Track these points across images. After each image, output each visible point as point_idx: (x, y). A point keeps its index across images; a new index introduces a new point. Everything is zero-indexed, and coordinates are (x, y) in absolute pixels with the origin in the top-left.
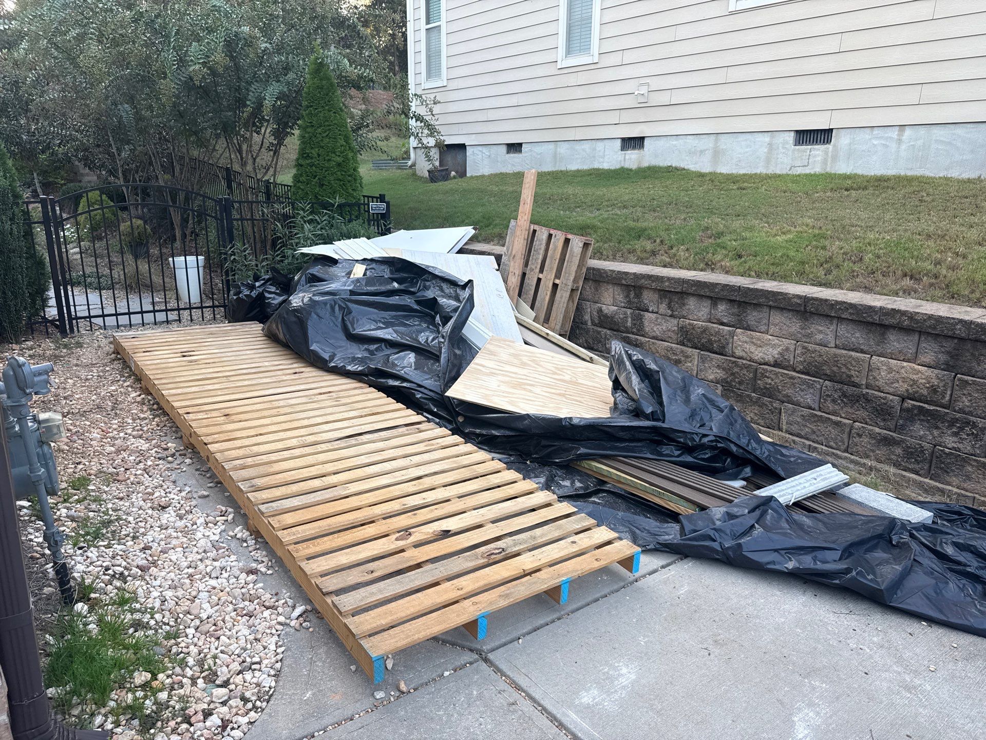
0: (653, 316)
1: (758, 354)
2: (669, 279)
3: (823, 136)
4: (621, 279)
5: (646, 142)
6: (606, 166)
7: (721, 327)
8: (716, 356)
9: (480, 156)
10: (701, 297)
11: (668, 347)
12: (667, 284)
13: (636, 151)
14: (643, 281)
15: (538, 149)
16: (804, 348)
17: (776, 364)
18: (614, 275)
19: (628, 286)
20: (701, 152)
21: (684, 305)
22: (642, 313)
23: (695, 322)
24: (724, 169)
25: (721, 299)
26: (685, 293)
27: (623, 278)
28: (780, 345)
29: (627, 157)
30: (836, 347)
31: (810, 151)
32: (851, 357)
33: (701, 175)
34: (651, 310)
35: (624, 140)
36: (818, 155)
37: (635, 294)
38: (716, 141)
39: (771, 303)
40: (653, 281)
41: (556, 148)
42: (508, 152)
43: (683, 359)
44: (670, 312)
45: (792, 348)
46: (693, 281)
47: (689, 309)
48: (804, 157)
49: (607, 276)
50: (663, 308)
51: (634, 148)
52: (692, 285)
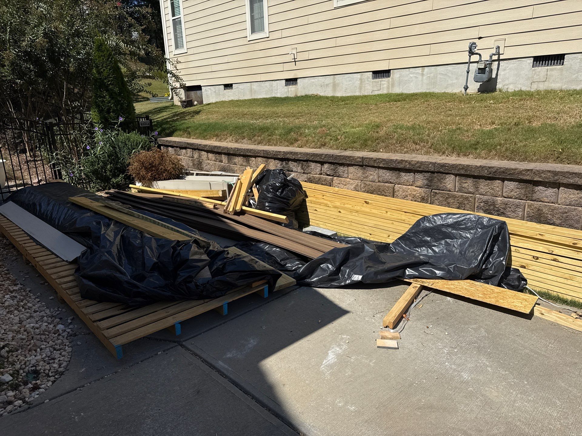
2: (301, 153)
3: (386, 73)
5: (299, 81)
6: (279, 95)
7: (327, 177)
9: (210, 92)
10: (316, 162)
12: (299, 156)
13: (294, 86)
14: (288, 155)
15: (241, 86)
16: (365, 184)
18: (274, 153)
19: (282, 159)
20: (327, 85)
21: (309, 166)
22: (290, 172)
23: (315, 175)
24: (339, 94)
25: (326, 163)
26: (309, 160)
27: (278, 155)
28: (354, 184)
29: (289, 90)
30: (379, 182)
31: (381, 82)
32: (385, 186)
33: (327, 98)
34: (294, 171)
35: (287, 80)
36: (385, 84)
37: (286, 163)
38: (334, 78)
39: (348, 162)
40: (293, 155)
41: (251, 86)
42: (225, 89)
44: (303, 171)
45: (360, 184)
46: (311, 153)
47: (311, 169)
48: (378, 85)
50: (299, 169)
51: (293, 84)
52: (311, 156)
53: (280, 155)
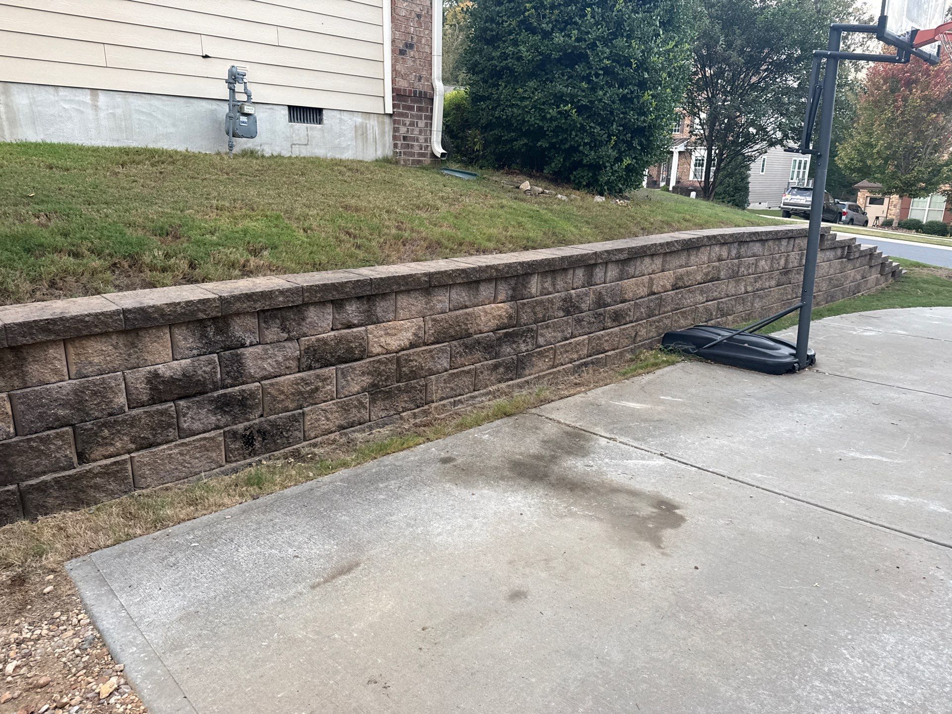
0: (259, 349)
1: (394, 343)
4: (193, 313)
8: (357, 363)
11: (296, 379)
17: (412, 345)
21: (303, 320)
28: (413, 326)
37: (216, 328)
43: (320, 384)
44: (285, 335)
46: (316, 286)
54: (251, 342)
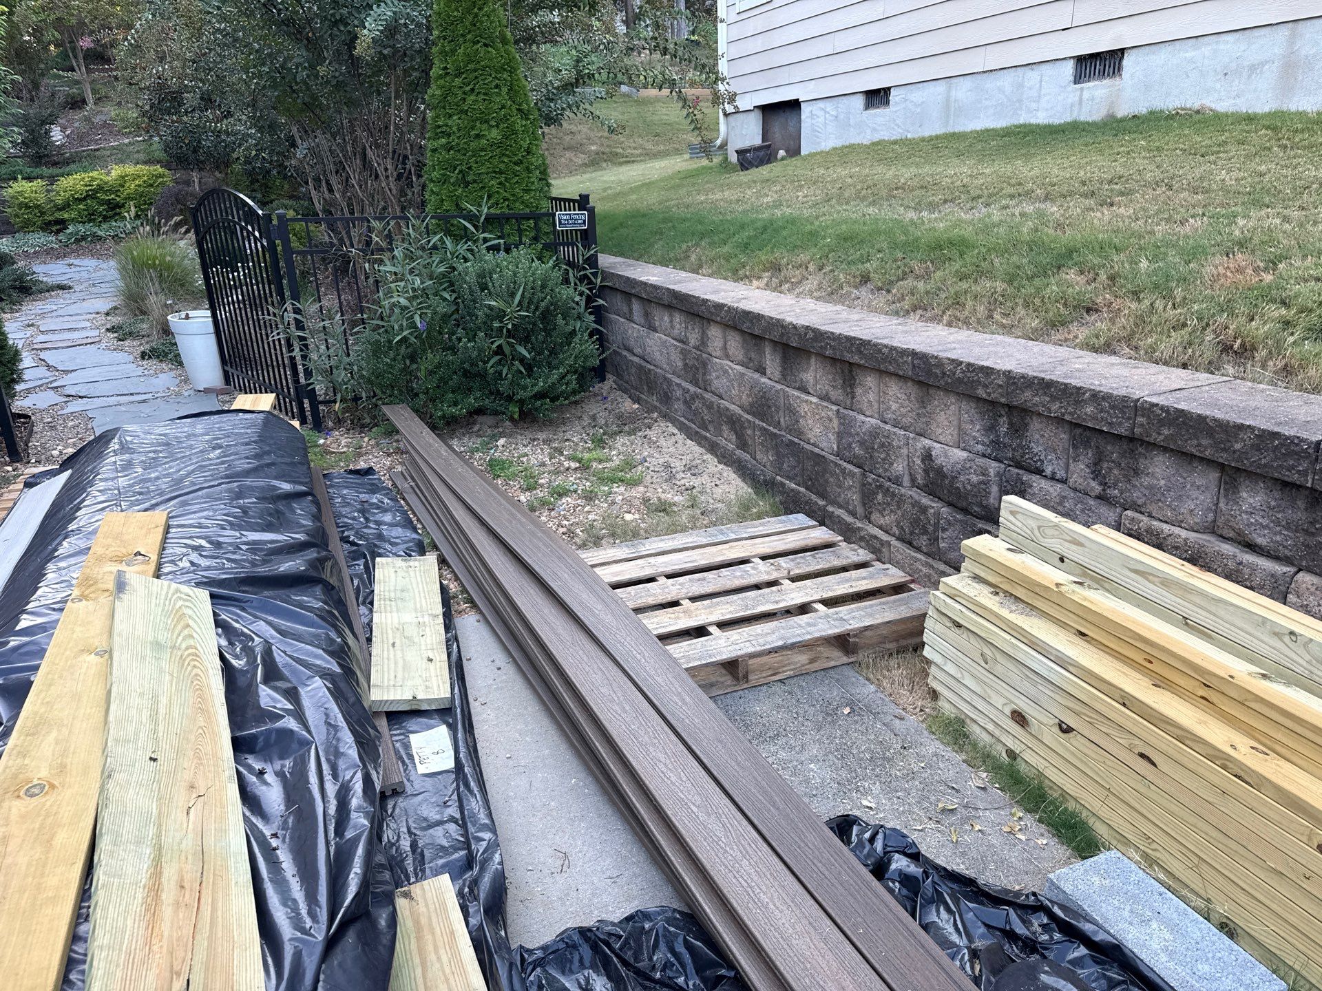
0: (1052, 490)
2: (1097, 396)
4: (974, 384)
5: (1127, 61)
6: (1041, 118)
9: (821, 119)
10: (1187, 458)
12: (1089, 409)
13: (1107, 82)
14: (1028, 394)
15: (917, 95)
18: (958, 374)
19: (993, 403)
20: (1253, 68)
21: (1137, 472)
22: (1026, 476)
23: (1165, 526)
24: (1308, 103)
25: (1253, 476)
26: (1143, 442)
27: (979, 382)
29: (1087, 95)
33: (1250, 118)
34: (1048, 470)
35: (1080, 60)
37: (1011, 424)
38: (1291, 41)
40: (1054, 398)
41: (948, 91)
42: (867, 108)
44: (1096, 488)
46: (1162, 408)
47: (1151, 488)
49: (944, 374)
50: (1079, 472)
51: (1103, 74)
52: (1162, 422)
53: (985, 386)
54: (1054, 473)
